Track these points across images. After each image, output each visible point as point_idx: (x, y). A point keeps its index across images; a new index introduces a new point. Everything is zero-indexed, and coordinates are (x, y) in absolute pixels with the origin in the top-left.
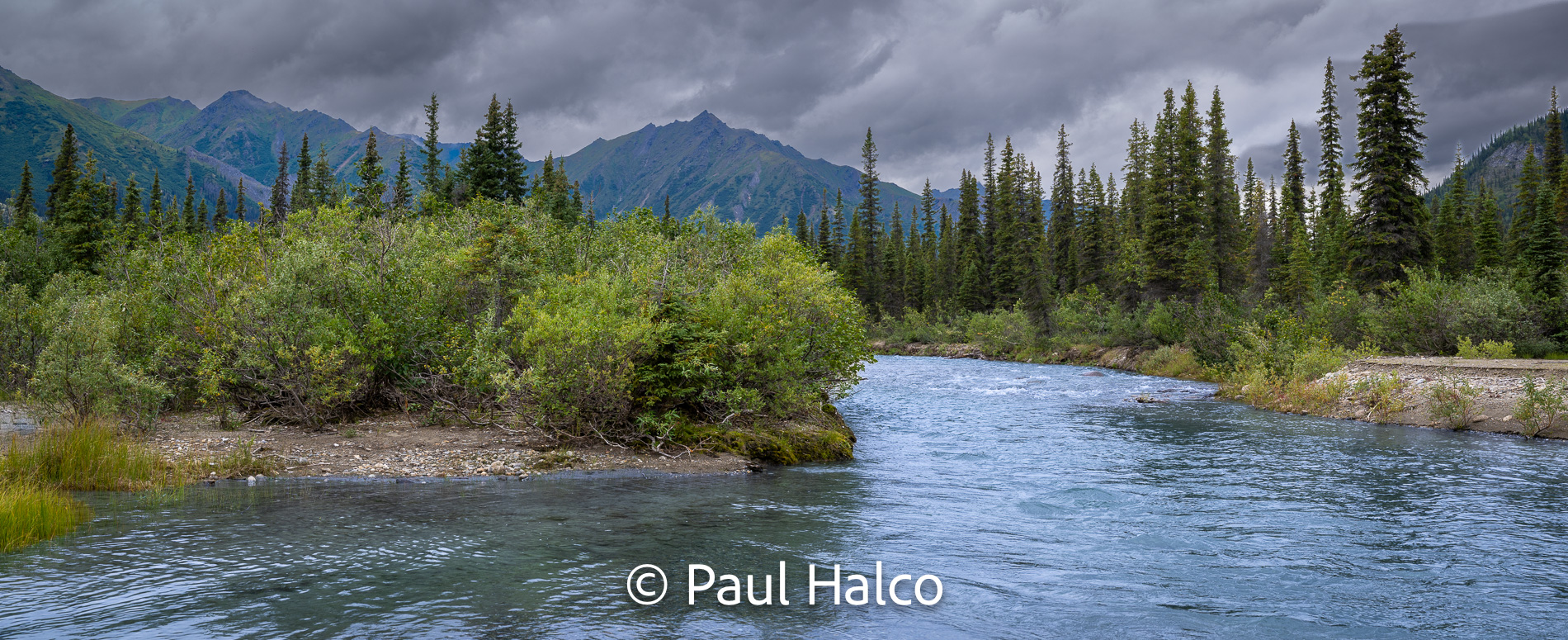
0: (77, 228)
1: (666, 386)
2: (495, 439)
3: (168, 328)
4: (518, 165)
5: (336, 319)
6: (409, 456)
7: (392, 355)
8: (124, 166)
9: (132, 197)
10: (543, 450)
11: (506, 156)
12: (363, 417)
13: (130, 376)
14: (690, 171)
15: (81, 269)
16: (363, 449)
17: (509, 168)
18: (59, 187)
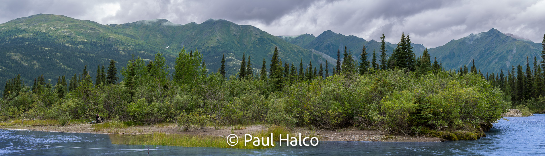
0: (277, 79)
1: (419, 120)
2: (376, 133)
3: (298, 106)
4: (412, 54)
5: (337, 103)
6: (353, 136)
7: (351, 112)
8: (293, 56)
9: (293, 69)
10: (387, 135)
11: (408, 51)
12: (344, 128)
13: (288, 117)
14: (488, 49)
15: (278, 90)
16: (342, 135)
17: (409, 55)
18: (273, 65)
